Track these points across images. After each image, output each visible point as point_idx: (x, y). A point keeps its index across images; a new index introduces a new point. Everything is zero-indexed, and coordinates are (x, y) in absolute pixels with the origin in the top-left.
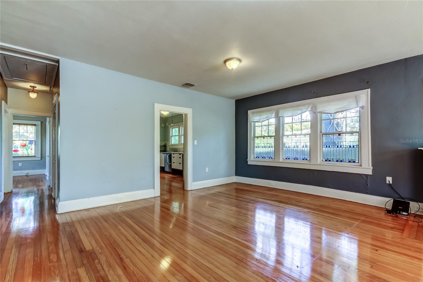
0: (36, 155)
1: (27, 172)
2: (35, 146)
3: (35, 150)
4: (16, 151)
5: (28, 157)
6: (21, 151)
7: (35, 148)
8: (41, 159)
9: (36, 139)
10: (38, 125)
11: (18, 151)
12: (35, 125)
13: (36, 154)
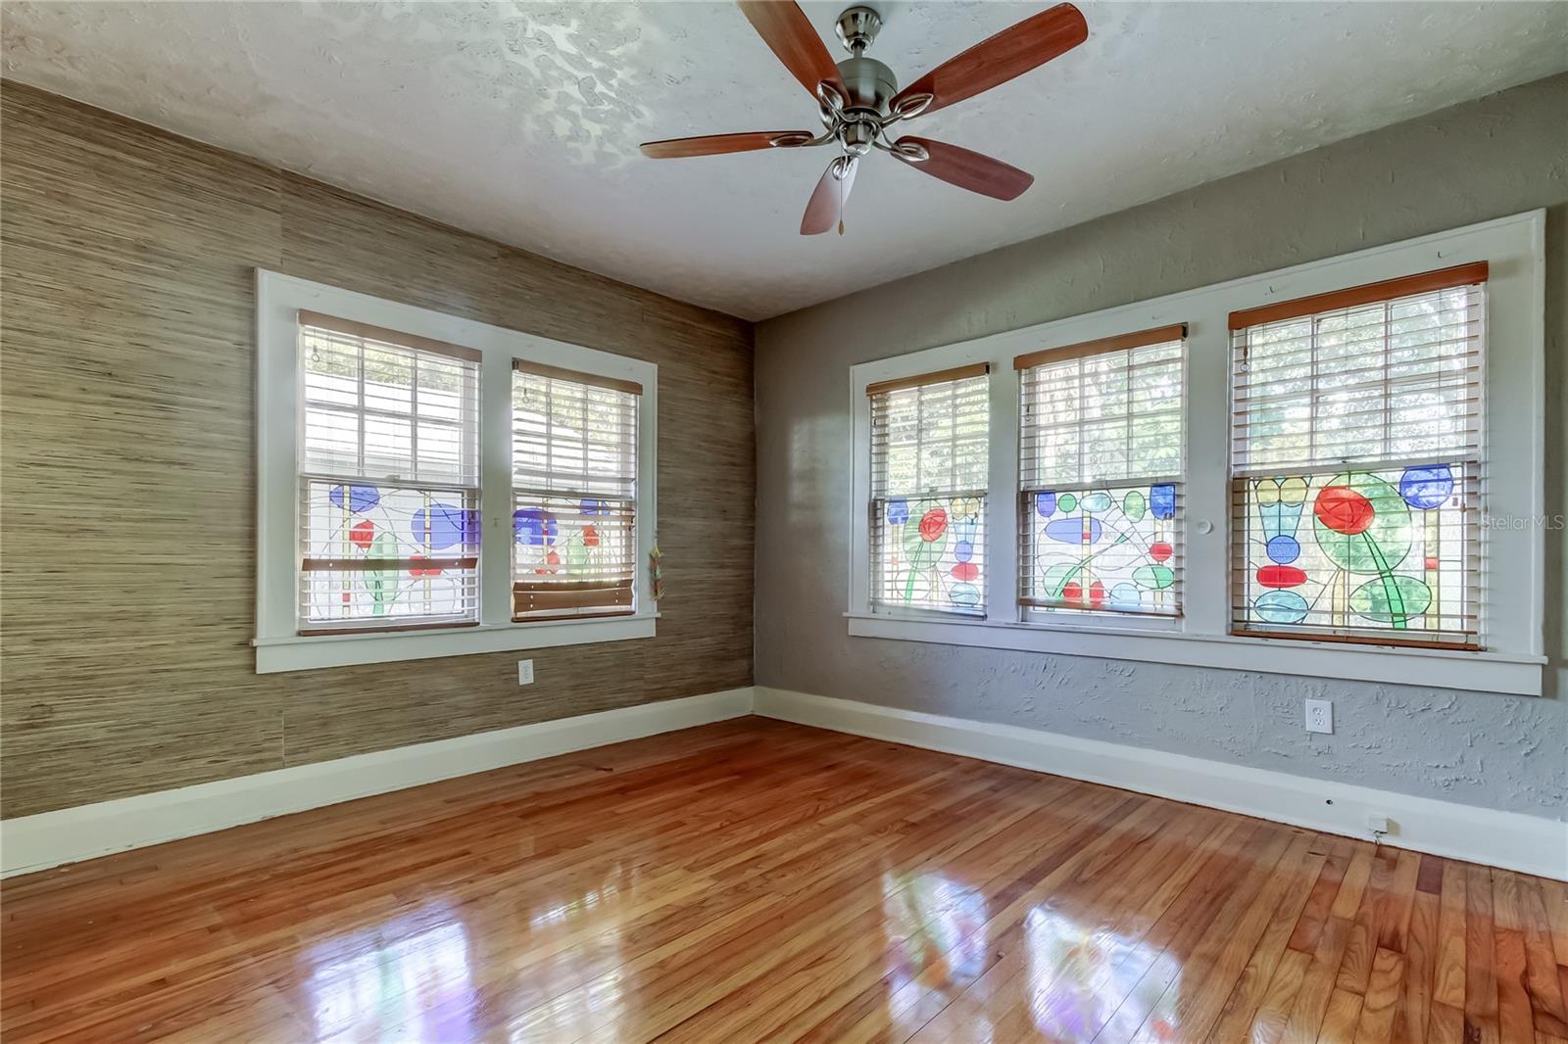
0: (1482, 630)
1: (1385, 815)
2: (1473, 527)
3: (1473, 573)
4: (1280, 576)
5: (1395, 643)
6: (1324, 577)
7: (1474, 543)
8: (1550, 689)
9: (1480, 439)
10: (1511, 267)
11: (1299, 577)
12: (1475, 273)
13: (1482, 614)
